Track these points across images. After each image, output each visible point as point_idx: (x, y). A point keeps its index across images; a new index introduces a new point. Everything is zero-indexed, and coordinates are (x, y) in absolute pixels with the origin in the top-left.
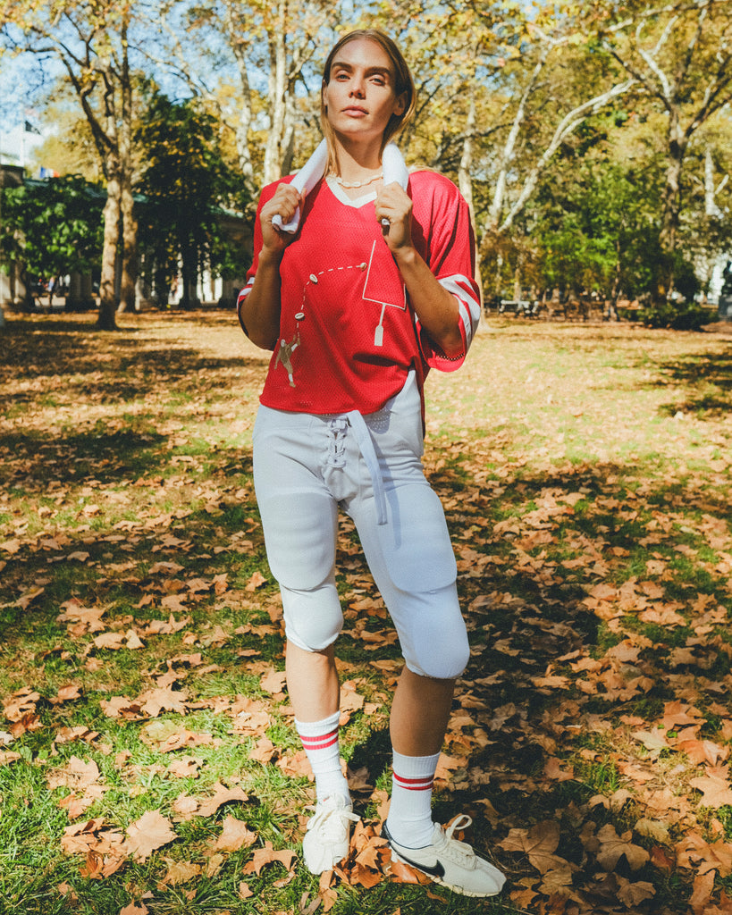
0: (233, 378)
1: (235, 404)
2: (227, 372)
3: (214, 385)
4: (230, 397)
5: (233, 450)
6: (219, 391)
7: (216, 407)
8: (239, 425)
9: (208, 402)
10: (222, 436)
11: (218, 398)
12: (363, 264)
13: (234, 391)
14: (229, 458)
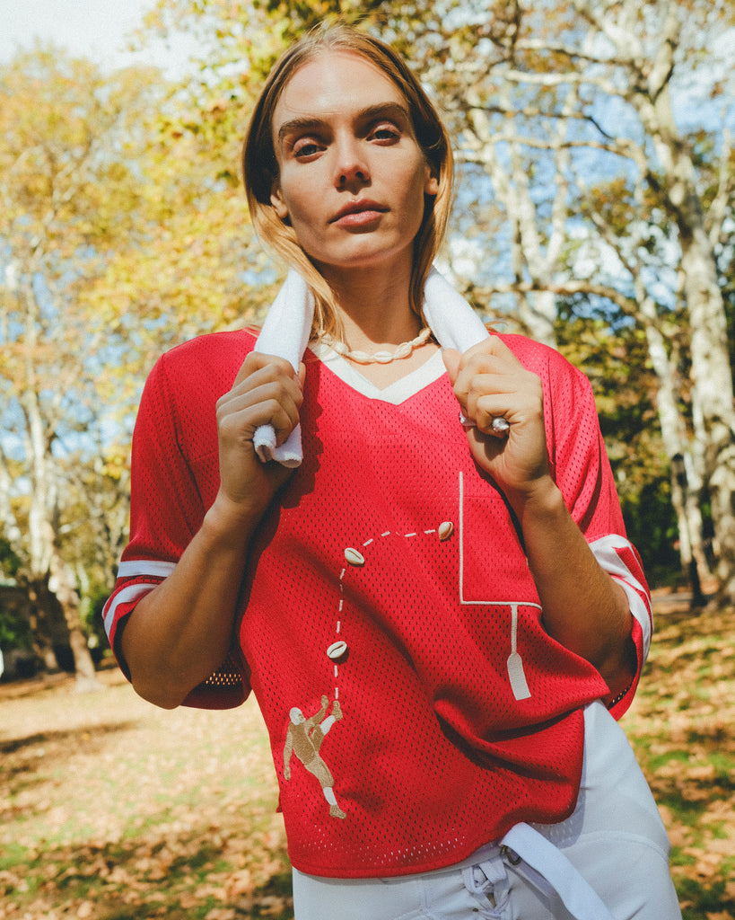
0: (37, 758)
1: (46, 790)
2: (28, 753)
3: (15, 771)
4: (39, 782)
5: (59, 849)
6: (23, 777)
7: (25, 798)
8: (58, 815)
9: (14, 793)
10: (41, 834)
11: (24, 785)
12: (445, 527)
13: (41, 773)
14: (58, 862)
